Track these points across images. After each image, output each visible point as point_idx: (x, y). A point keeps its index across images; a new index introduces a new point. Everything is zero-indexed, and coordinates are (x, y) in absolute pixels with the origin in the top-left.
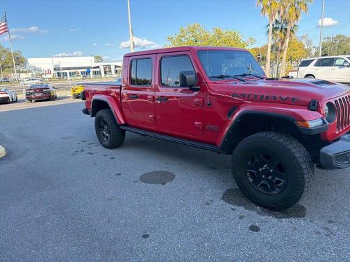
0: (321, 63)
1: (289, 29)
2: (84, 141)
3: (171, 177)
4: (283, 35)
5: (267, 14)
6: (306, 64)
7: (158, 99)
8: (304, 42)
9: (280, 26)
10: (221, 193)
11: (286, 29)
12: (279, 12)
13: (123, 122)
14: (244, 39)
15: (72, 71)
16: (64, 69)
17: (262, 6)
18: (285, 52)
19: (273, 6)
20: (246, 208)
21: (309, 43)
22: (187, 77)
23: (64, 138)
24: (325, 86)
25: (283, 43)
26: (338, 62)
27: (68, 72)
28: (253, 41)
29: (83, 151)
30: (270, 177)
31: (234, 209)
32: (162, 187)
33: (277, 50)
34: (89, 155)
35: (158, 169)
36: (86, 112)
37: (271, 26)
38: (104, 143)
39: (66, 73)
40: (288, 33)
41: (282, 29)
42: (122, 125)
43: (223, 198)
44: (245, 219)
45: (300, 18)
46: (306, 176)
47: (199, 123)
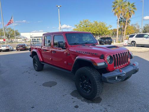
0: (139, 36)
1: (127, 21)
2: (29, 68)
3: (54, 84)
4: (124, 24)
5: (117, 15)
6: (132, 36)
7: (53, 52)
9: (123, 20)
11: (125, 21)
12: (122, 14)
13: (42, 60)
14: (107, 26)
15: (37, 38)
16: (35, 37)
17: (114, 12)
18: (125, 31)
19: (119, 12)
20: (78, 98)
21: (138, 27)
23: (22, 66)
25: (124, 27)
26: (145, 36)
27: (36, 38)
28: (111, 26)
29: (27, 72)
30: (87, 86)
31: (73, 98)
32: (49, 88)
33: (122, 30)
34: (28, 74)
35: (52, 80)
36: (31, 56)
37: (118, 20)
38: (36, 69)
39: (35, 39)
40: (126, 23)
42: (42, 62)
44: (75, 103)
45: (131, 16)
47: (66, 62)
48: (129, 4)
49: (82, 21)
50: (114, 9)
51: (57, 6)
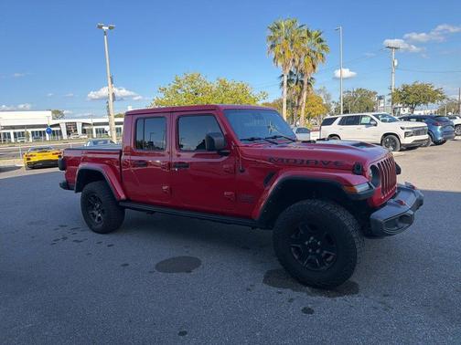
0: (345, 122)
1: (306, 82)
3: (196, 263)
4: (299, 89)
5: (280, 64)
6: (328, 122)
7: (175, 167)
8: (322, 96)
9: (295, 79)
10: (261, 275)
11: (302, 82)
12: (294, 61)
13: (123, 197)
14: (255, 93)
15: (17, 131)
17: (273, 55)
18: (303, 108)
19: (287, 54)
20: (294, 290)
21: (328, 97)
22: (215, 139)
23: (32, 223)
24: (365, 149)
25: (299, 98)
26: (364, 120)
27: (12, 132)
28: (265, 95)
30: (318, 251)
31: (280, 293)
32: (187, 275)
33: (293, 106)
34: (76, 244)
36: (66, 186)
37: (285, 79)
38: (94, 227)
39: (9, 134)
40: (305, 87)
41: (297, 81)
42: (123, 201)
43: (265, 281)
44: (295, 302)
45: (317, 69)
46: (358, 246)
47: (229, 193)
48: (309, 34)
49: (181, 77)
50: (273, 46)
51: (100, 27)
